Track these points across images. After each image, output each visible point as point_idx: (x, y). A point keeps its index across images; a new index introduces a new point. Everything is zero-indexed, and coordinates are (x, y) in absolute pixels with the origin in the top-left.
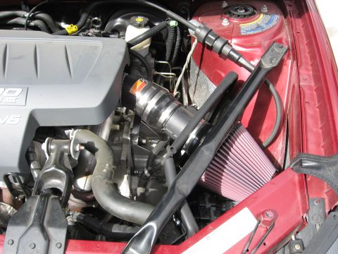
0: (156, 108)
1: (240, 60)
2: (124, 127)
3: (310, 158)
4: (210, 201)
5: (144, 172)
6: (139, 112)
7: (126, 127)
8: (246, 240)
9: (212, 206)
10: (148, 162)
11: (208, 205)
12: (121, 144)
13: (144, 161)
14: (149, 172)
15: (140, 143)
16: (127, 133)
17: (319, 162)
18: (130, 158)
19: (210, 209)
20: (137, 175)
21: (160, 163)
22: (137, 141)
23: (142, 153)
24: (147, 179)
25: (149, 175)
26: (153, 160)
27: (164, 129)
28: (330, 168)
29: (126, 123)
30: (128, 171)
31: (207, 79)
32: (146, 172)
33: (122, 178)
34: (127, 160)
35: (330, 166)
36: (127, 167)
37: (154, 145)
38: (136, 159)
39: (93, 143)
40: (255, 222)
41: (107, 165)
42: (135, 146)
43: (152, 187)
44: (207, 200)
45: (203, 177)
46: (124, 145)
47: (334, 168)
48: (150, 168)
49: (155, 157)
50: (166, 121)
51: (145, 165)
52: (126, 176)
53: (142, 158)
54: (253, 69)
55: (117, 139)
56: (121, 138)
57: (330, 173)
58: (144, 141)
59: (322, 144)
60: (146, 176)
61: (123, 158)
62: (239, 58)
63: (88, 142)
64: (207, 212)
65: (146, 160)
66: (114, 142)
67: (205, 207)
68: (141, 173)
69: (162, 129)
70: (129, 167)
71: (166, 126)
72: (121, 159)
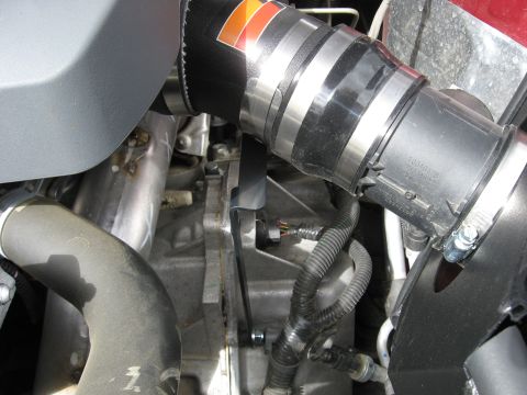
0: (329, 96)
2: (205, 193)
5: (283, 337)
6: (259, 121)
7: (211, 193)
10: (295, 300)
12: (199, 248)
13: (280, 300)
14: (302, 335)
15: (263, 242)
16: (218, 212)
18: (234, 294)
20: (260, 343)
22: (252, 234)
23: (273, 274)
24: (295, 359)
25: (301, 346)
26: (312, 296)
27: (370, 180)
29: (213, 181)
30: (232, 335)
32: (292, 336)
33: (211, 359)
34: (224, 301)
36: (226, 324)
37: (307, 245)
38: (252, 294)
39: (72, 260)
41: (134, 372)
42: (249, 251)
43: (310, 381)
46: (211, 253)
48: (302, 322)
49: (318, 283)
51: (285, 311)
52: (224, 354)
55: (185, 232)
56: (198, 228)
58: (274, 234)
60: (290, 350)
61: (211, 297)
63: (53, 259)
65: (287, 293)
66: (178, 245)
68: (272, 337)
69: (363, 181)
70: (232, 323)
71: (380, 164)
72: (205, 301)
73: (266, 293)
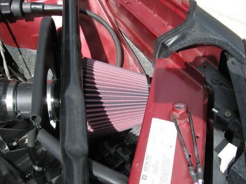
1: (45, 8)
3: (169, 35)
4: (111, 146)
5: (34, 170)
8: (179, 147)
9: (116, 149)
10: (31, 158)
11: (113, 151)
13: (28, 161)
14: (39, 166)
15: (11, 148)
17: (179, 33)
18: (12, 169)
19: (116, 152)
20: (30, 177)
21: (43, 151)
22: (7, 148)
23: (20, 155)
24: (41, 173)
25: (41, 169)
27: (19, 114)
28: (193, 30)
30: (20, 180)
31: (31, 50)
32: (36, 168)
34: (11, 172)
35: (191, 28)
36: (16, 178)
38: (19, 165)
40: (172, 124)
42: (8, 154)
43: (53, 177)
44: (108, 147)
45: (89, 128)
47: (196, 27)
48: (37, 162)
49: (35, 149)
50: (15, 106)
51: (31, 163)
53: (23, 159)
54: (62, 8)
57: (196, 33)
58: (15, 144)
59: (166, 23)
60: (39, 172)
62: (43, 7)
64: (116, 157)
65: (28, 158)
67: (110, 155)
68: (32, 173)
69: (17, 116)
70: (18, 177)
71: (18, 110)
72: (4, 175)
73: (23, 162)
